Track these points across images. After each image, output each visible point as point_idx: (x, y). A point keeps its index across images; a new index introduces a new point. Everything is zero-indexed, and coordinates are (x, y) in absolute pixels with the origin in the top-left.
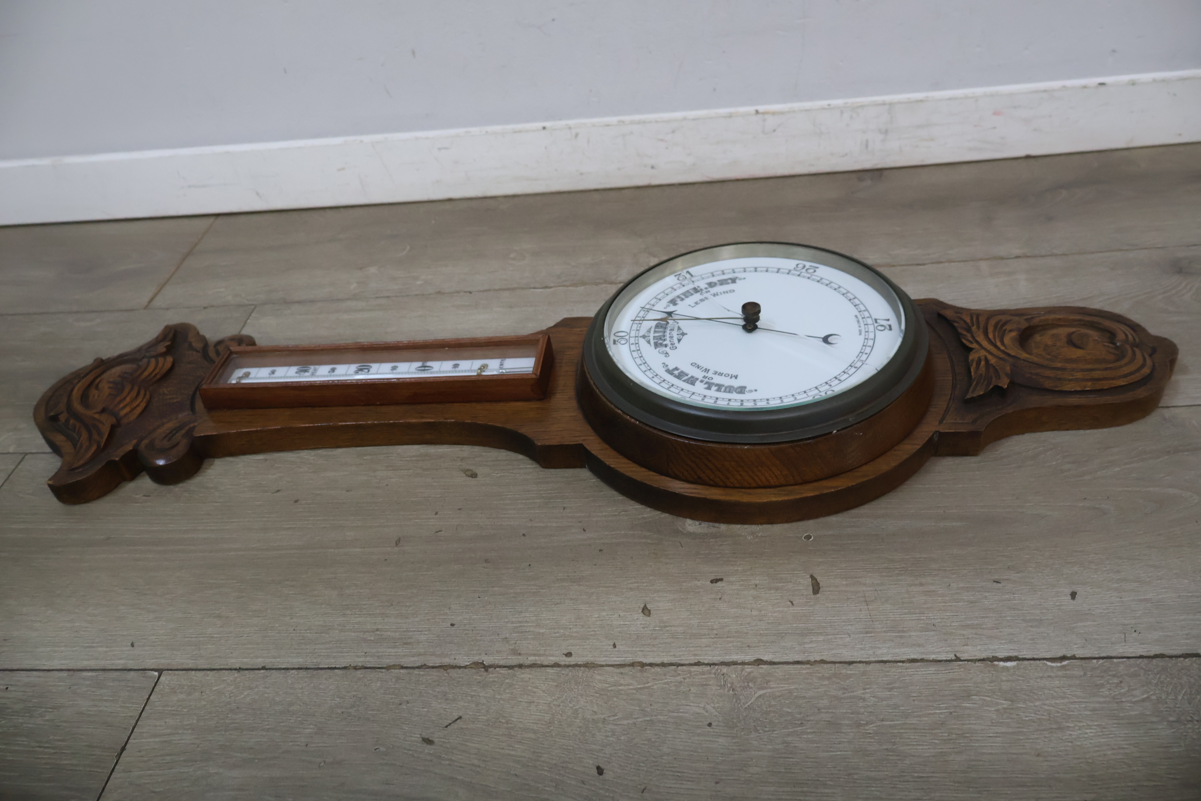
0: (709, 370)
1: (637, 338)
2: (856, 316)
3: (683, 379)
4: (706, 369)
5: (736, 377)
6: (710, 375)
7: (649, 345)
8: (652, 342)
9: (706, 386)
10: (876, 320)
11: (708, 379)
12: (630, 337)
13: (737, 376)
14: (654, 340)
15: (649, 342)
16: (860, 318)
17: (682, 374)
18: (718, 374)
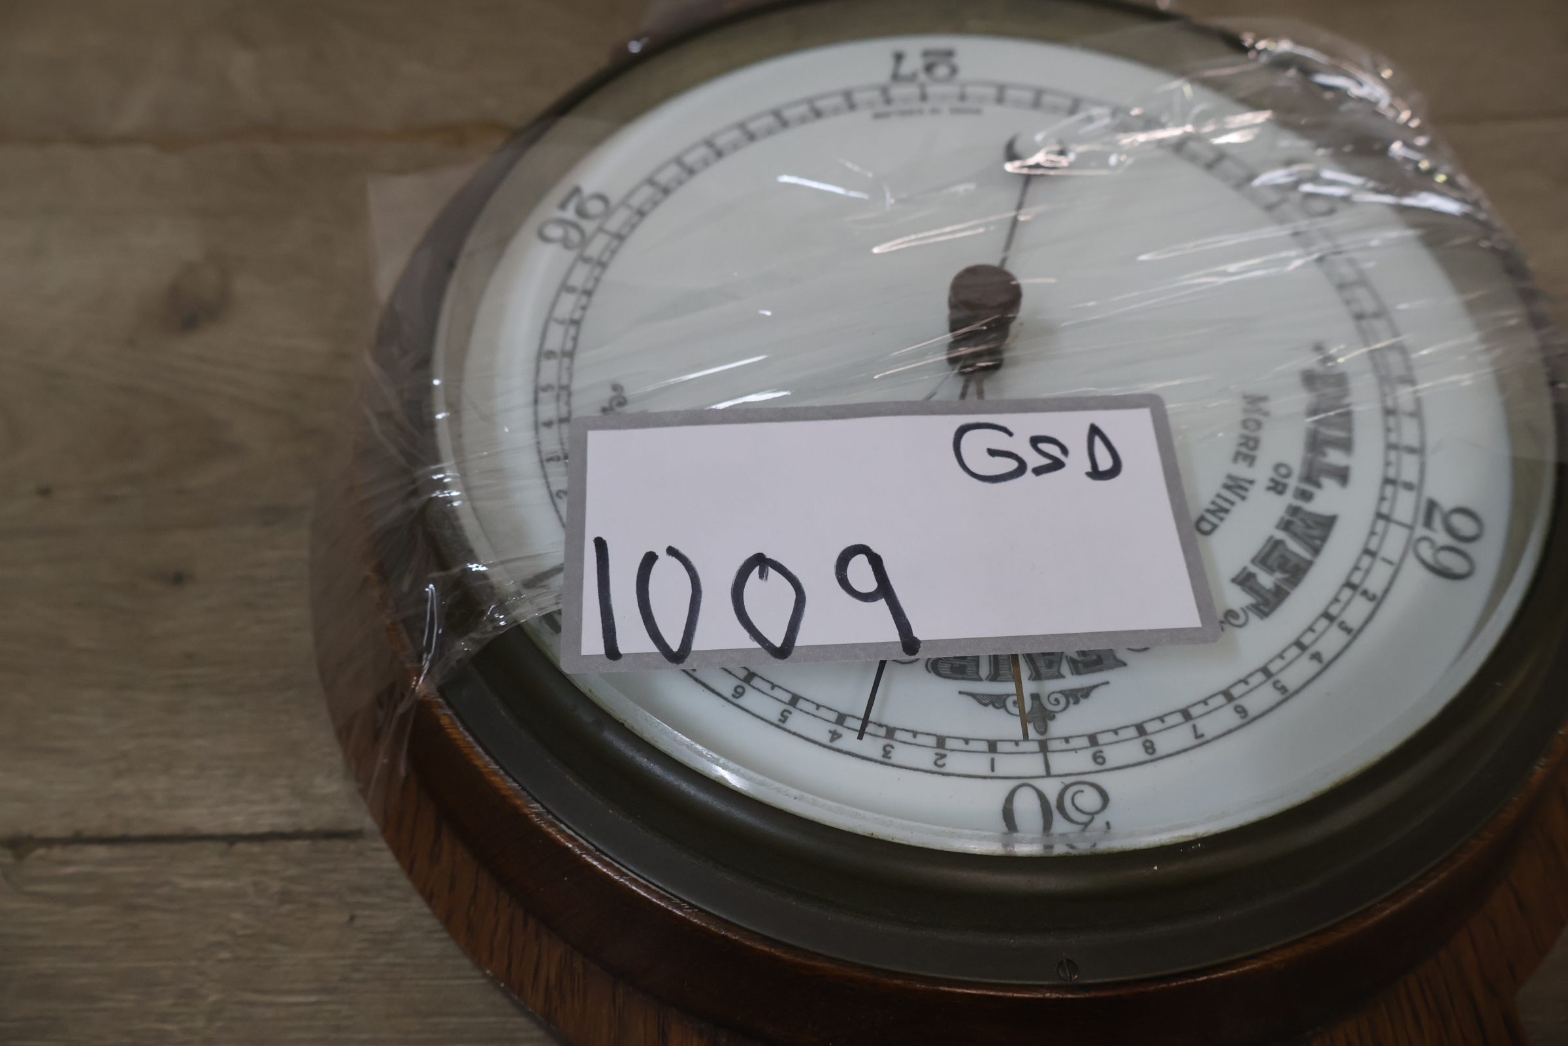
0: (1230, 477)
1: (1053, 745)
2: (878, 116)
3: (1304, 553)
4: (1227, 487)
5: (1255, 401)
6: (1261, 473)
7: (1094, 694)
8: (1072, 682)
9: (1329, 484)
10: (896, 77)
11: (1288, 476)
12: (1048, 774)
13: (1246, 397)
14: (1061, 676)
15: (1076, 696)
16: (883, 108)
17: (1274, 559)
18: (1255, 448)
